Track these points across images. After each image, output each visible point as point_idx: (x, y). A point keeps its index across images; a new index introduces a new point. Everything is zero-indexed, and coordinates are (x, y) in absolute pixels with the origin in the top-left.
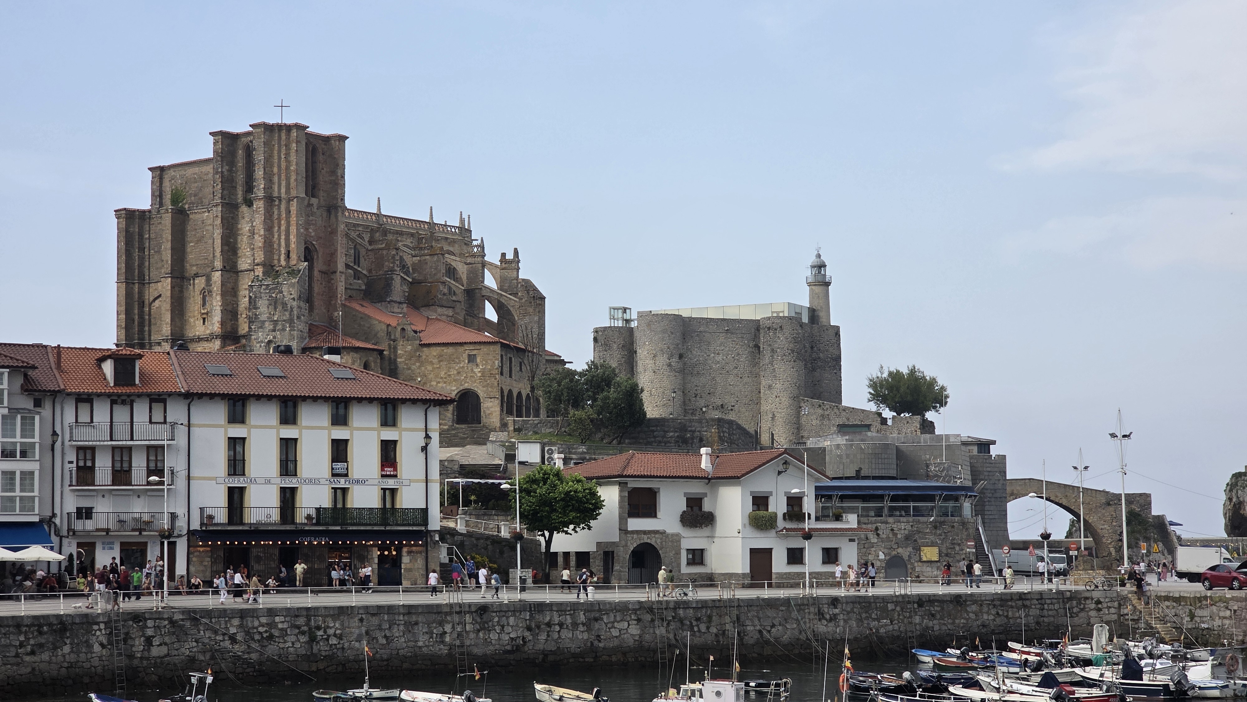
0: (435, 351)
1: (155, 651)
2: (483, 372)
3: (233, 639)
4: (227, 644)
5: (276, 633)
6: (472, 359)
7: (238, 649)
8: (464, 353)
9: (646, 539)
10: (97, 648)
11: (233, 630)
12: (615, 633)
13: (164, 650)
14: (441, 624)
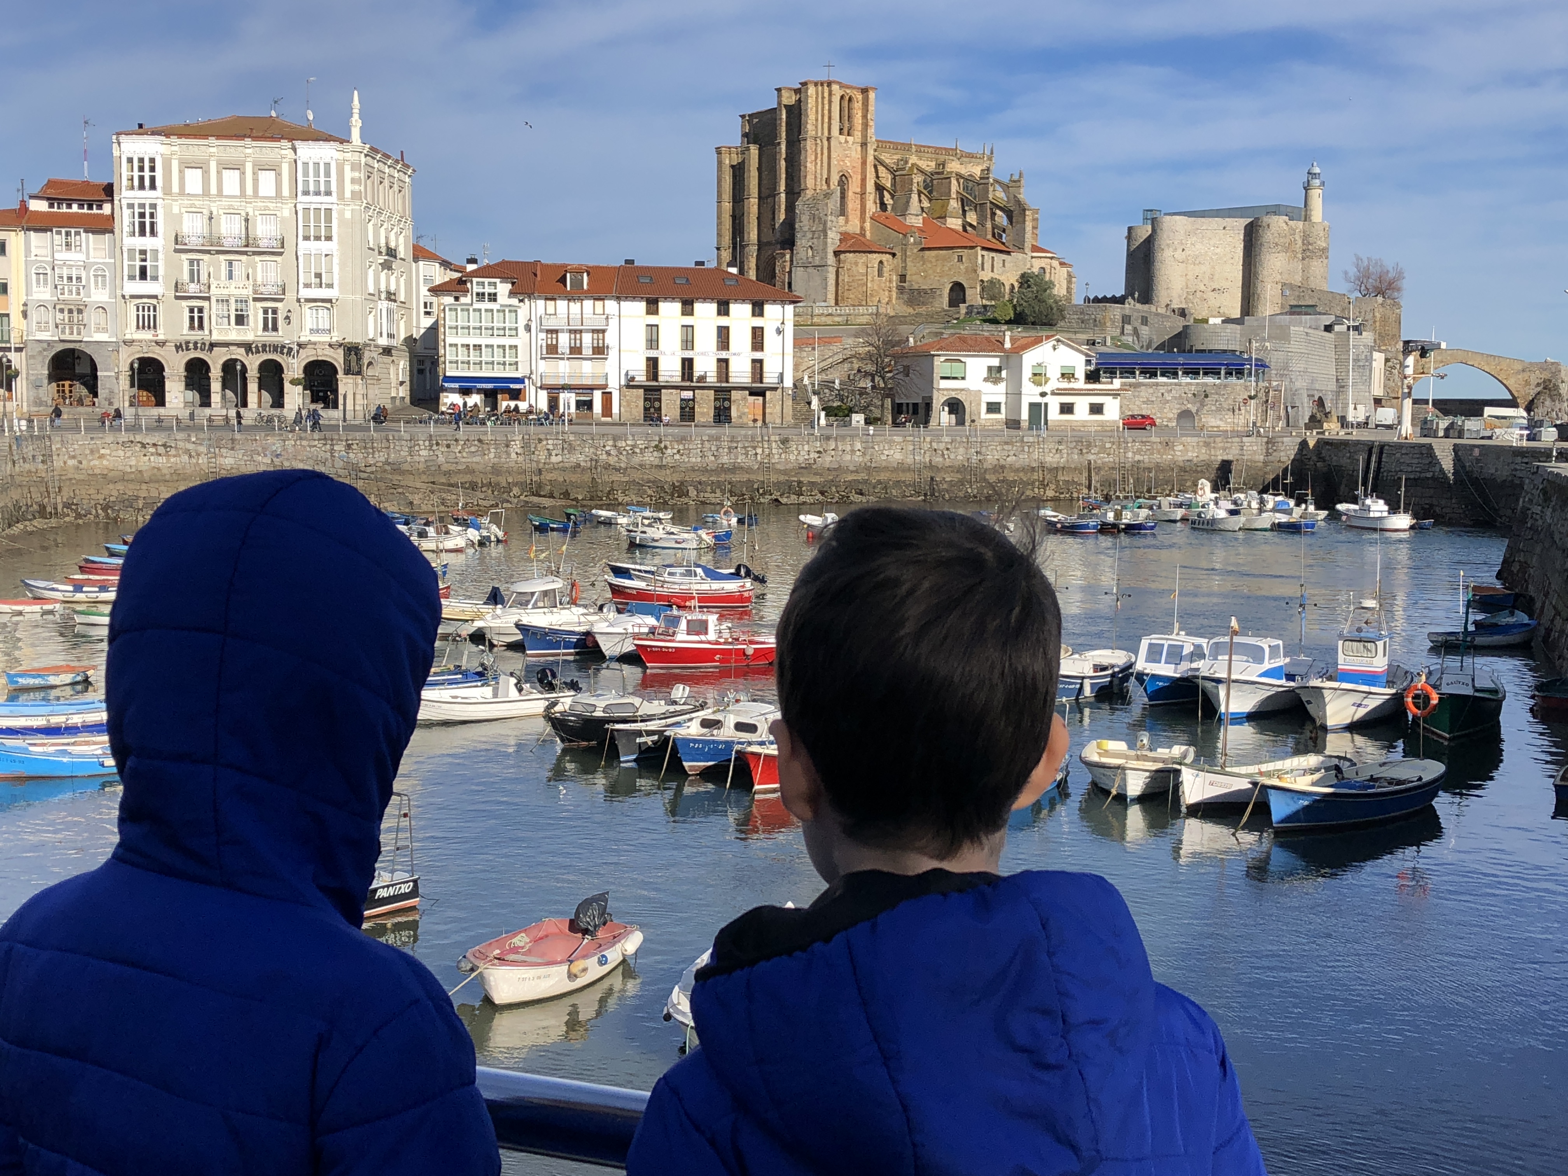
0: (933, 253)
1: (554, 459)
2: (967, 268)
3: (608, 453)
4: (604, 457)
5: (638, 451)
6: (960, 259)
7: (612, 460)
8: (954, 255)
9: (953, 394)
10: (514, 456)
11: (608, 448)
12: (884, 458)
13: (560, 458)
14: (754, 448)
